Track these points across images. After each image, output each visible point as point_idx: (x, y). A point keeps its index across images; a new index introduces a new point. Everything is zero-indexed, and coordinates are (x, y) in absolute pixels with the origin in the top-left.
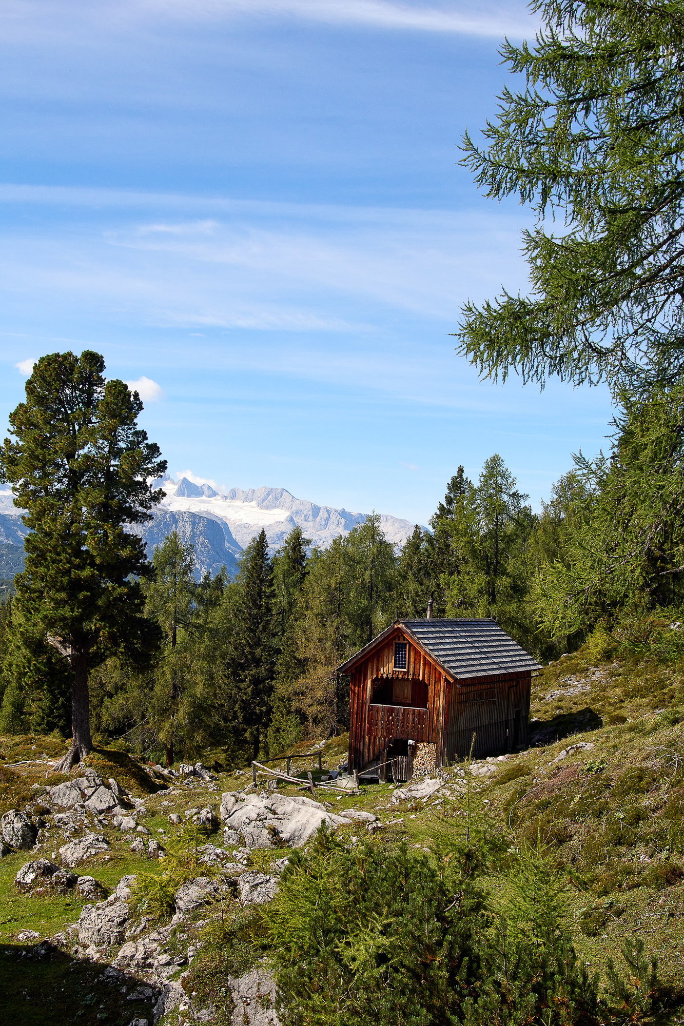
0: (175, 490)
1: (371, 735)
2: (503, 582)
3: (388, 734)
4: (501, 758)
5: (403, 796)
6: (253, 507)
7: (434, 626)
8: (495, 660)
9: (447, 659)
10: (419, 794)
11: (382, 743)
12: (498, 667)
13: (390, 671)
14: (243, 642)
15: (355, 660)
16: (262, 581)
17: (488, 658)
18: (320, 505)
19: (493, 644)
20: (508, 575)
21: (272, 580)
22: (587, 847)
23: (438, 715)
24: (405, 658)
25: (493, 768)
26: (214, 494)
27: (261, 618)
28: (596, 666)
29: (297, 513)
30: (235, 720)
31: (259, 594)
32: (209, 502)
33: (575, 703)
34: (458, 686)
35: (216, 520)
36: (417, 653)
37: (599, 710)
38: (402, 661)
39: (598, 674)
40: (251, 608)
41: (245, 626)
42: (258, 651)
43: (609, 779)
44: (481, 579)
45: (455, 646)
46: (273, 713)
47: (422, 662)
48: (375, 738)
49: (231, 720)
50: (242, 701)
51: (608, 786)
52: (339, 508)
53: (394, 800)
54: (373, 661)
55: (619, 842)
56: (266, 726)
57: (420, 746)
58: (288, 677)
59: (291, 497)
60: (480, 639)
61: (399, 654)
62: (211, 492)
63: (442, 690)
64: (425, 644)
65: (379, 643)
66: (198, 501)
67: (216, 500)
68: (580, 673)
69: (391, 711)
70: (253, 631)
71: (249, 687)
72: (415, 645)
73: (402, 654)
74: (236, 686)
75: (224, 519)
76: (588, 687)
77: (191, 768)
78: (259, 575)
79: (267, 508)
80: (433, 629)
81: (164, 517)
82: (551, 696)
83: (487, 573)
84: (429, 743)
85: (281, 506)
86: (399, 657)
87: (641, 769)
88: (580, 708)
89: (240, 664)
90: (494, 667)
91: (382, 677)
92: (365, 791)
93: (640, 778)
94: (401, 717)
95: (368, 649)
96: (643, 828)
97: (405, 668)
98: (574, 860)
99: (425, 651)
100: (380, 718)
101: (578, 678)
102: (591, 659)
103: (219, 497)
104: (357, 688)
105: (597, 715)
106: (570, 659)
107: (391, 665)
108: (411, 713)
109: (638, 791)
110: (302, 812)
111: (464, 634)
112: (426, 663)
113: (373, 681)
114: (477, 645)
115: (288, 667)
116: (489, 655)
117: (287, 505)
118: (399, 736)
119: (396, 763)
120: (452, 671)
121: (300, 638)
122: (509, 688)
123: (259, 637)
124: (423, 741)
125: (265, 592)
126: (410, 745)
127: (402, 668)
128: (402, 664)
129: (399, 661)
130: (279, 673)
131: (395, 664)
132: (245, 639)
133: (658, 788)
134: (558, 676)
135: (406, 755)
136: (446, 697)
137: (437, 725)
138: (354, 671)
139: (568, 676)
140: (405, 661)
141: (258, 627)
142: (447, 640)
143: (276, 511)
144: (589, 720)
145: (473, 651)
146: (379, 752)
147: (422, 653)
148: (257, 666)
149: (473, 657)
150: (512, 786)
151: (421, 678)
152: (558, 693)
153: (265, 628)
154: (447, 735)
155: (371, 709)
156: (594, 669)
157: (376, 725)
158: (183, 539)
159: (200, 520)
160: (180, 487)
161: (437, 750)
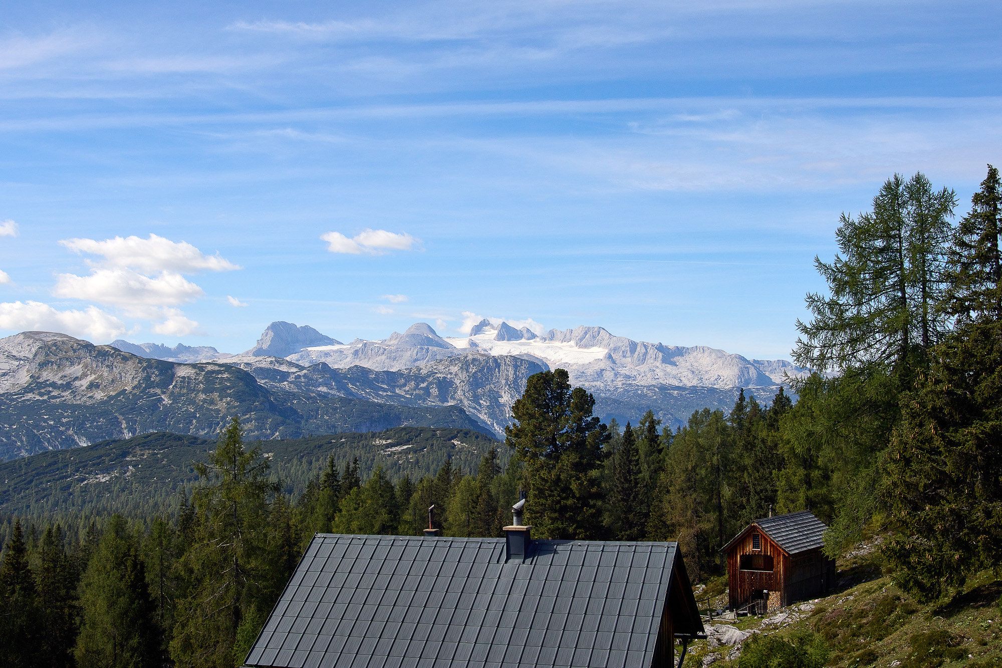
0: (495, 335)
1: (742, 587)
2: (816, 474)
3: (752, 587)
4: (816, 600)
5: (767, 623)
6: (571, 347)
7: (774, 522)
8: (812, 539)
9: (783, 542)
10: (776, 621)
11: (748, 592)
12: (812, 543)
13: (751, 550)
15: (730, 545)
16: (630, 461)
17: (807, 538)
18: (637, 340)
19: (811, 528)
20: (818, 468)
21: (638, 460)
22: (843, 638)
23: (780, 574)
24: (759, 542)
25: (813, 607)
26: (533, 336)
27: (631, 490)
28: (878, 535)
29: (615, 349)
31: (629, 472)
32: (529, 344)
33: (865, 559)
34: (791, 558)
35: (536, 361)
36: (766, 540)
37: (880, 564)
38: (757, 544)
39: (879, 540)
40: (623, 483)
41: (620, 497)
42: (631, 516)
43: (852, 613)
44: (801, 472)
45: (788, 532)
47: (769, 544)
48: (744, 590)
51: (851, 616)
52: (656, 343)
53: (763, 624)
54: (740, 545)
55: (854, 635)
57: (771, 593)
58: (657, 536)
59: (608, 335)
60: (802, 525)
61: (755, 540)
62: (530, 335)
63: (782, 560)
64: (770, 534)
65: (744, 534)
66: (518, 344)
67: (535, 342)
68: (868, 540)
69: (752, 573)
70: (627, 501)
72: (764, 534)
73: (757, 540)
75: (544, 360)
76: (873, 549)
78: (628, 457)
79: (586, 346)
80: (774, 524)
81: (487, 363)
82: (850, 555)
83: (805, 468)
84: (776, 591)
85: (599, 344)
86: (755, 542)
87: (862, 609)
88: (868, 562)
91: (746, 554)
92: (742, 620)
93: (862, 613)
94: (758, 577)
95: (737, 538)
96: (862, 630)
97: (759, 548)
98: (839, 643)
99: (770, 537)
100: (746, 577)
101: (867, 543)
103: (538, 339)
104: (731, 561)
107: (751, 546)
108: (764, 574)
109: (861, 617)
110: (730, 631)
111: (792, 524)
112: (771, 545)
113: (741, 557)
117: (605, 342)
118: (758, 588)
119: (757, 603)
120: (787, 549)
121: (666, 507)
123: (631, 505)
124: (772, 591)
125: (633, 469)
126: (765, 593)
127: (757, 548)
128: (757, 546)
129: (755, 544)
131: (753, 546)
133: (868, 616)
135: (763, 599)
136: (784, 565)
137: (780, 581)
138: (729, 551)
140: (759, 544)
141: (629, 497)
142: (783, 530)
143: (595, 349)
145: (799, 534)
146: (747, 597)
147: (769, 539)
150: (818, 617)
151: (769, 554)
152: (854, 553)
154: (786, 586)
155: (741, 573)
156: (876, 537)
157: (744, 582)
158: (507, 382)
159: (521, 363)
160: (500, 331)
161: (780, 595)
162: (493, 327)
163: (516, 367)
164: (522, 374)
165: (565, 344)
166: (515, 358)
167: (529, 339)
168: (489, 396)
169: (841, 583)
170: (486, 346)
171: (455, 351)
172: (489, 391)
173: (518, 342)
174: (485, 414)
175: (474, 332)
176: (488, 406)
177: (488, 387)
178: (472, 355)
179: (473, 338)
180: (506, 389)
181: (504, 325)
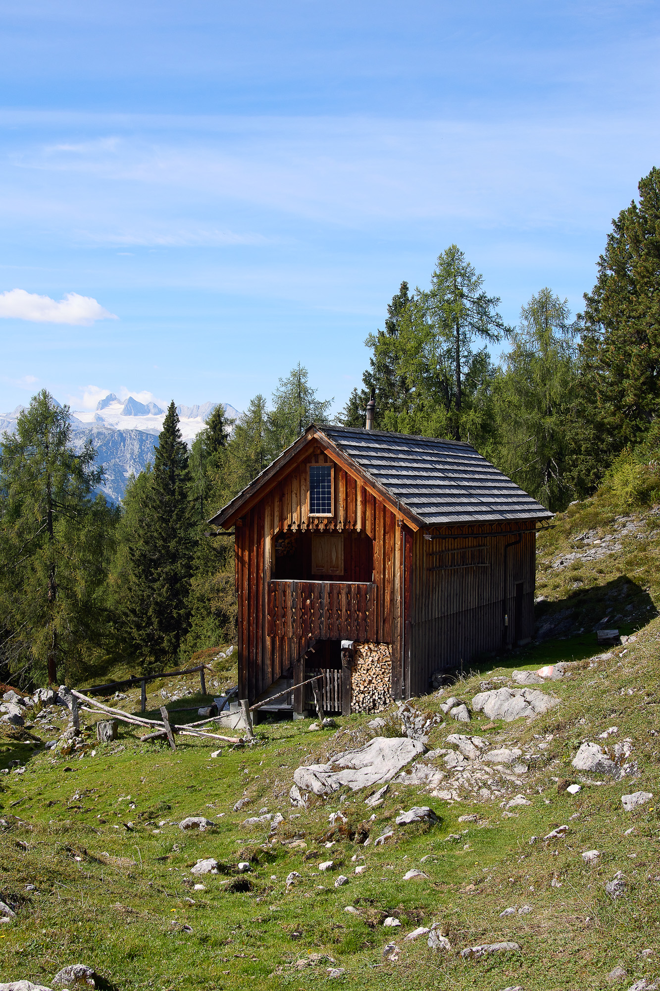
0: (122, 410)
1: (276, 634)
2: (470, 418)
3: (305, 632)
4: (544, 671)
6: (198, 422)
7: (377, 441)
8: (484, 500)
9: (404, 491)
10: (359, 780)
11: (295, 647)
12: (489, 509)
13: (304, 519)
14: (155, 534)
15: (240, 502)
16: (174, 462)
17: (471, 495)
19: (477, 476)
21: (186, 460)
23: (393, 592)
24: (329, 493)
26: (160, 412)
27: (174, 506)
28: (627, 514)
30: (149, 627)
31: (172, 478)
32: (155, 420)
33: (601, 572)
34: (428, 537)
36: (350, 483)
37: (642, 580)
38: (323, 499)
39: (630, 526)
45: (416, 473)
46: (193, 616)
47: (359, 499)
48: (282, 639)
49: (145, 627)
50: (157, 603)
54: (273, 503)
56: (186, 632)
57: (364, 649)
58: (207, 572)
59: (235, 412)
60: (455, 467)
61: (318, 487)
62: (156, 410)
63: (398, 546)
64: (363, 465)
65: (283, 468)
68: (603, 526)
69: (308, 591)
70: (166, 521)
71: (163, 587)
72: (346, 468)
73: (323, 487)
74: (149, 587)
76: (618, 547)
77: (51, 693)
78: (170, 456)
80: (377, 446)
81: (112, 437)
82: (562, 563)
84: (377, 643)
86: (318, 493)
88: (610, 578)
89: (151, 560)
90: (484, 509)
91: (289, 529)
92: (263, 738)
94: (326, 600)
95: (262, 482)
97: (329, 511)
99: (364, 477)
100: (289, 604)
101: (600, 534)
102: (617, 505)
104: (247, 553)
105: (639, 587)
106: (584, 507)
107: (306, 508)
108: (344, 592)
111: (429, 458)
112: (368, 499)
113: (275, 539)
114: (450, 475)
115: (207, 559)
116: (473, 492)
118: (325, 634)
119: (321, 683)
120: (414, 511)
122: (506, 547)
123: (173, 528)
124: (367, 642)
125: (179, 475)
126: (345, 649)
127: (324, 511)
128: (323, 505)
129: (318, 499)
130: (197, 568)
131: (312, 505)
132: (157, 531)
134: (568, 533)
135: (339, 666)
136: (405, 560)
138: (240, 522)
139: (585, 531)
140: (329, 499)
141: (171, 517)
142: (402, 464)
144: (628, 596)
145: (446, 483)
146: (291, 664)
147: (360, 483)
148: (172, 563)
149: (447, 491)
151: (359, 527)
152: (571, 557)
153: (179, 518)
154: (409, 627)
155: (273, 589)
156: (625, 519)
157: (284, 616)
158: (132, 457)
159: (147, 437)
160: (127, 406)
161: (393, 655)
162: (120, 402)
163: (141, 442)
164: (148, 448)
165: (191, 419)
166: (141, 433)
167: (156, 414)
168: (114, 470)
169: (546, 627)
170: (112, 420)
171: (81, 425)
172: (114, 465)
173: (145, 417)
174: (110, 488)
175: (101, 406)
176: (112, 480)
177: (113, 461)
178: (97, 428)
179: (99, 412)
180: (131, 463)
181: (131, 400)
